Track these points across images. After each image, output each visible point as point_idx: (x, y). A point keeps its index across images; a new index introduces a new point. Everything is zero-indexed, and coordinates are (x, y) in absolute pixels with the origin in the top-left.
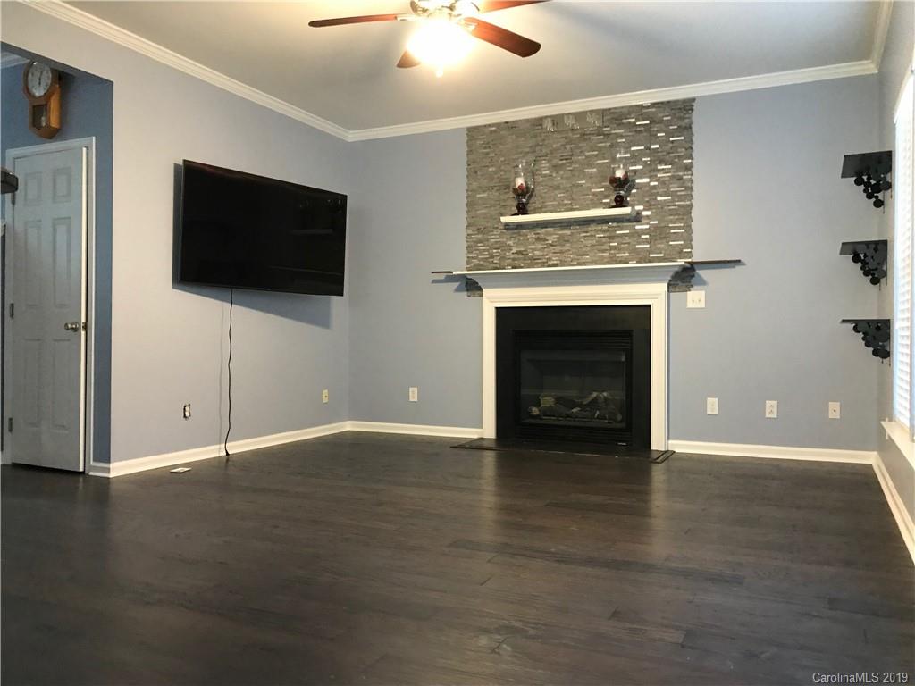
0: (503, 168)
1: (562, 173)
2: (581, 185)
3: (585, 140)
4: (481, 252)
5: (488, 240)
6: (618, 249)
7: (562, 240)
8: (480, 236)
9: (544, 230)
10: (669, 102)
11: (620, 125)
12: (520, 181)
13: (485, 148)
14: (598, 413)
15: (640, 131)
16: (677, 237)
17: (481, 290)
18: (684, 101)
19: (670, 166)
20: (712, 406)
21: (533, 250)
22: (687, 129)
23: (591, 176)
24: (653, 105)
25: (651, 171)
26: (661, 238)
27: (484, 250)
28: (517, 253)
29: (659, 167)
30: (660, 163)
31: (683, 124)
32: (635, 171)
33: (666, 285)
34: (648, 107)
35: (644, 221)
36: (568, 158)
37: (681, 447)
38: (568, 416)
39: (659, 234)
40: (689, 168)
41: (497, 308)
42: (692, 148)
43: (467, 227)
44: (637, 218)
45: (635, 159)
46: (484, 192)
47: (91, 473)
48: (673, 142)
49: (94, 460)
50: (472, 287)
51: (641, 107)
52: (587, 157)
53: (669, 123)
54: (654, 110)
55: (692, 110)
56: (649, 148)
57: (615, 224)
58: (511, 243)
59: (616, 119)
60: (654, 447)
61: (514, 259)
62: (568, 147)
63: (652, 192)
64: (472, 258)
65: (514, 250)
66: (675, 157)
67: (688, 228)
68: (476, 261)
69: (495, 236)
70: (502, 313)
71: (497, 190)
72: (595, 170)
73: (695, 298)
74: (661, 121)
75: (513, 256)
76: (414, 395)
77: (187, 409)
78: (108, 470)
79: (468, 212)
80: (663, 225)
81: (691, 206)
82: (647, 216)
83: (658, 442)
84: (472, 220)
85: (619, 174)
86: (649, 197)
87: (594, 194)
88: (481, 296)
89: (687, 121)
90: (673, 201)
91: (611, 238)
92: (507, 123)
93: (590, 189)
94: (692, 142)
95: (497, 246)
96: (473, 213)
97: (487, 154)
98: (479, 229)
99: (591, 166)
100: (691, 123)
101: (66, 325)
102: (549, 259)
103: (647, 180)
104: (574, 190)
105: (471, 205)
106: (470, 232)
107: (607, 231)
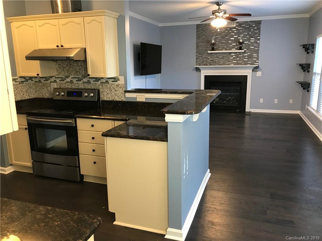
0: (207, 36)
1: (224, 39)
3: (231, 30)
4: (200, 60)
5: (202, 56)
6: (239, 60)
7: (223, 58)
8: (200, 55)
9: (219, 54)
10: (255, 21)
11: (241, 27)
12: (213, 41)
13: (202, 31)
14: (231, 102)
15: (247, 29)
16: (255, 58)
17: (200, 70)
18: (259, 21)
19: (254, 39)
20: (261, 100)
21: (216, 60)
22: (259, 29)
23: (232, 40)
24: (250, 22)
25: (249, 40)
26: (251, 58)
27: (201, 59)
28: (211, 60)
29: (251, 39)
30: (251, 38)
31: (258, 27)
32: (245, 40)
33: (251, 70)
34: (249, 22)
35: (246, 53)
36: (226, 35)
37: (253, 111)
38: (223, 103)
39: (250, 57)
40: (259, 39)
41: (205, 76)
42: (260, 34)
43: (196, 52)
44: (245, 52)
45: (244, 36)
46: (201, 43)
48: (255, 32)
50: (198, 70)
51: (247, 22)
52: (232, 35)
53: (255, 27)
54: (250, 23)
55: (261, 24)
56: (249, 34)
57: (238, 53)
58: (209, 58)
59: (240, 25)
60: (246, 111)
61: (210, 62)
62: (226, 32)
63: (249, 45)
64: (198, 61)
65: (210, 60)
66: (255, 36)
67: (258, 55)
68: (199, 62)
69: (204, 56)
70: (206, 77)
71: (205, 43)
72: (233, 38)
73: (259, 74)
74: (252, 26)
75: (209, 61)
79: (196, 48)
80: (251, 54)
81: (259, 50)
82: (247, 52)
83: (248, 109)
84: (198, 51)
85: (241, 41)
86: (248, 46)
87: (233, 45)
88: (200, 72)
89: (259, 26)
90: (254, 48)
91: (237, 57)
94: (260, 32)
95: (205, 58)
96: (198, 49)
97: (203, 32)
98: (199, 53)
100: (260, 27)
102: (220, 62)
103: (248, 42)
104: (228, 44)
105: (197, 47)
106: (197, 54)
107: (236, 55)
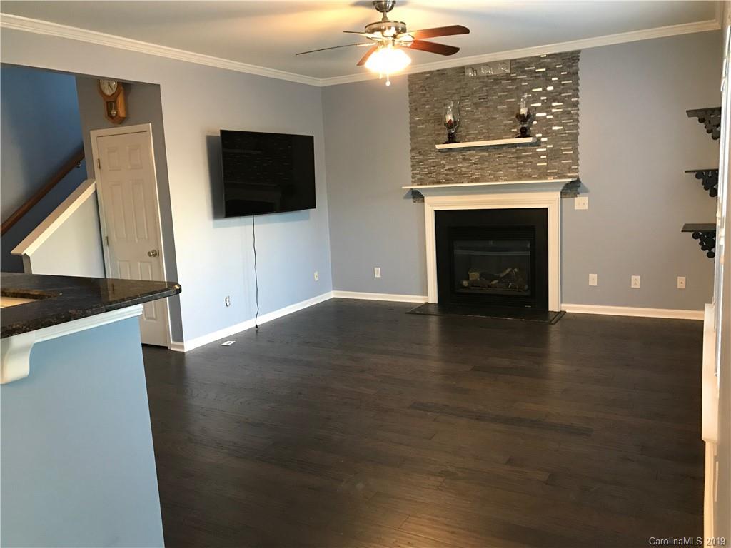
0: (436, 105)
1: (480, 109)
2: (495, 118)
3: (497, 84)
4: (422, 169)
5: (427, 160)
6: (524, 166)
7: (482, 160)
8: (421, 157)
9: (468, 152)
10: (560, 54)
11: (524, 72)
12: (449, 117)
13: (422, 90)
14: (510, 284)
15: (539, 77)
16: (567, 157)
17: (423, 197)
18: (573, 53)
19: (561, 104)
20: (593, 280)
21: (461, 167)
22: (574, 75)
23: (502, 112)
24: (549, 56)
25: (547, 108)
26: (556, 158)
27: (425, 168)
28: (449, 169)
29: (554, 104)
30: (554, 101)
31: (571, 71)
32: (536, 108)
33: (559, 193)
34: (544, 58)
35: (542, 145)
36: (485, 98)
37: (571, 308)
38: (489, 286)
39: (554, 155)
40: (575, 105)
41: (436, 211)
42: (578, 90)
43: (412, 150)
44: (537, 143)
45: (536, 98)
46: (423, 124)
47: (172, 349)
48: (563, 85)
49: (173, 340)
50: (417, 196)
51: (539, 57)
52: (500, 97)
53: (561, 70)
54: (549, 60)
55: (578, 60)
56: (544, 90)
57: (521, 148)
58: (444, 162)
59: (521, 68)
60: (551, 308)
61: (447, 174)
62: (484, 89)
63: (548, 124)
64: (416, 173)
65: (447, 167)
66: (565, 96)
67: (575, 150)
68: (418, 176)
69: (431, 158)
70: (439, 215)
71: (432, 123)
72: (505, 106)
73: (581, 202)
74: (555, 69)
75: (445, 172)
76: (378, 272)
77: (227, 300)
78: (183, 347)
79: (411, 139)
80: (557, 148)
81: (578, 134)
82: (545, 142)
83: (554, 305)
84: (415, 146)
85: (524, 111)
86: (546, 126)
87: (505, 125)
88: (423, 201)
89: (574, 68)
90: (564, 130)
91: (518, 158)
92: (438, 71)
93: (502, 121)
94: (578, 84)
95: (434, 164)
96: (415, 141)
97: (424, 94)
98: (420, 152)
99: (501, 104)
100: (578, 70)
101: (149, 253)
102: (473, 174)
103: (545, 114)
104: (491, 122)
105: (414, 134)
106: (413, 154)
107: (516, 153)
